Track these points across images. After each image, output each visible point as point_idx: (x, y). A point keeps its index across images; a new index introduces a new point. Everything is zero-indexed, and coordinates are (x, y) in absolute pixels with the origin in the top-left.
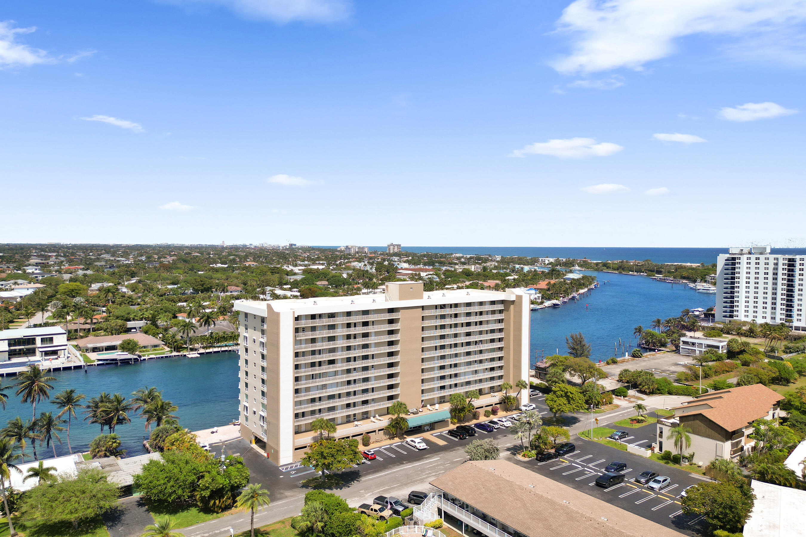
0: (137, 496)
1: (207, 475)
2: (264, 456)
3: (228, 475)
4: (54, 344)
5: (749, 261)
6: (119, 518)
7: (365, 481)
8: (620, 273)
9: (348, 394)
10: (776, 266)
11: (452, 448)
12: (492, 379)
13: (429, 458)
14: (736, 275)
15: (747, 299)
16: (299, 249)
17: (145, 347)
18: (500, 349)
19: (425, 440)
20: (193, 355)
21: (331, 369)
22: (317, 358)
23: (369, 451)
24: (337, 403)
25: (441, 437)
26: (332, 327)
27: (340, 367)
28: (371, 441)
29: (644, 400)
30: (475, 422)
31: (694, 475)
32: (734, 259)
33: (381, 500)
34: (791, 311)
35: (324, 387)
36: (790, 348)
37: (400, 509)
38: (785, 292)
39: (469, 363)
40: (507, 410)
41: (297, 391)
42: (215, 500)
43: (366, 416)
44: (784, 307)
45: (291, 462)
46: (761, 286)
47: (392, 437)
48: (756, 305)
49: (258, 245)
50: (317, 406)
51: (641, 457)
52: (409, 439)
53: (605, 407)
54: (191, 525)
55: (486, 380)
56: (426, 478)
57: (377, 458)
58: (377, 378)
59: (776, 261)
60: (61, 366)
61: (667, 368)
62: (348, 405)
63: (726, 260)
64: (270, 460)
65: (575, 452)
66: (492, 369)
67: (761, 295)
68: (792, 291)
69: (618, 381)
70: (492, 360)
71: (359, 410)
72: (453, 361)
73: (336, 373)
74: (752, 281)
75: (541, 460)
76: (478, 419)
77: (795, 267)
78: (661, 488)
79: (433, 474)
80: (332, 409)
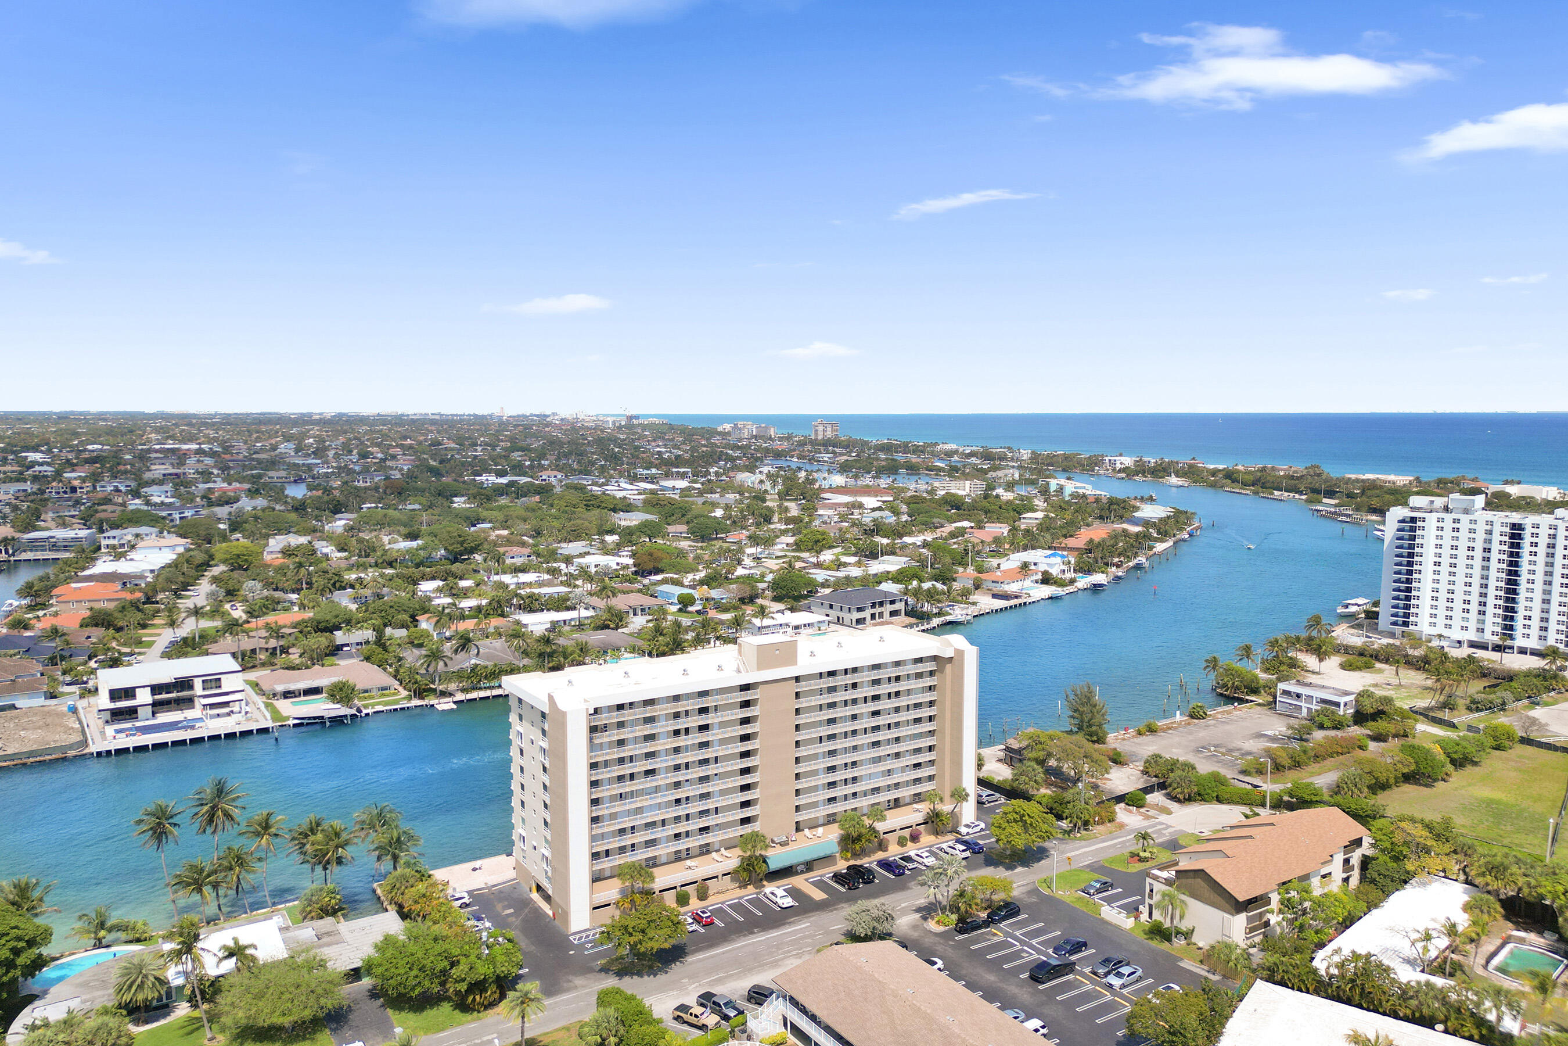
0: (366, 982)
1: (463, 960)
2: (549, 916)
3: (491, 960)
4: (223, 690)
5: (1440, 524)
6: (346, 1017)
7: (691, 964)
8: (1256, 493)
9: (677, 819)
10: (1488, 537)
11: (834, 905)
12: (917, 781)
13: (793, 922)
14: (1417, 550)
15: (1435, 594)
16: (644, 427)
17: (366, 691)
18: (931, 733)
19: (793, 892)
20: (445, 705)
21: (650, 783)
22: (626, 769)
23: (703, 912)
24: (659, 833)
25: (820, 885)
26: (650, 720)
27: (663, 779)
28: (710, 892)
29: (1169, 812)
30: (880, 855)
31: (1186, 964)
32: (1413, 520)
33: (707, 999)
34: (1512, 618)
35: (639, 811)
36: (1478, 703)
37: (732, 1013)
38: (1503, 584)
39: (878, 760)
40: (937, 833)
41: (595, 820)
42: (475, 995)
43: (706, 850)
44: (1500, 611)
45: (588, 926)
46: (1461, 570)
47: (743, 886)
48: (1450, 604)
49: (568, 417)
50: (628, 840)
51: (1117, 928)
52: (769, 888)
53: (1100, 828)
54: (443, 1030)
55: (907, 783)
56: (782, 959)
57: (717, 921)
58: (723, 793)
59: (1489, 527)
60: (238, 729)
61: (1238, 744)
62: (677, 836)
63: (1399, 521)
64: (557, 922)
65: (1020, 917)
66: (917, 765)
67: (1459, 588)
68: (1515, 583)
69: (1142, 771)
70: (918, 751)
71: (694, 843)
72: (850, 758)
73: (657, 789)
74: (1446, 561)
75: (961, 931)
76: (886, 850)
77: (1522, 539)
78: (1123, 986)
79: (794, 953)
80: (651, 843)
